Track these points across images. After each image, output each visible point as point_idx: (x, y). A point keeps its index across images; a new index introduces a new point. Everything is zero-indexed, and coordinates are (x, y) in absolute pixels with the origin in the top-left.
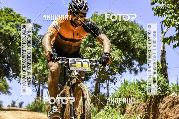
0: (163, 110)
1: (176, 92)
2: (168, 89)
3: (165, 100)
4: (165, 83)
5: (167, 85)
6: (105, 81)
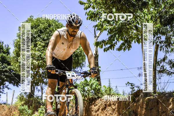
0: (96, 112)
1: (108, 95)
2: (100, 91)
3: (98, 103)
4: (98, 86)
5: (99, 88)
6: (40, 83)
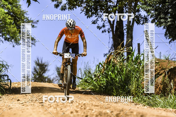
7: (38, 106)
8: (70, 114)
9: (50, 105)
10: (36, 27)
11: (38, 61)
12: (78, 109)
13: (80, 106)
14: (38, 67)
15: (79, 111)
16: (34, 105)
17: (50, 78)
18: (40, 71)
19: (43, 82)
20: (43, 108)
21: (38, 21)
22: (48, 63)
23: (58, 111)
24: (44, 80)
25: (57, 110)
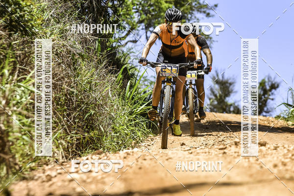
7: (216, 155)
8: (272, 167)
9: (238, 153)
10: (213, 16)
11: (217, 75)
12: (287, 160)
13: (290, 155)
14: (217, 87)
15: (288, 164)
16: (209, 152)
17: (238, 105)
18: (220, 93)
19: (227, 112)
20: (225, 158)
21: (216, 6)
22: (234, 79)
23: (252, 164)
24: (227, 109)
25: (249, 161)
